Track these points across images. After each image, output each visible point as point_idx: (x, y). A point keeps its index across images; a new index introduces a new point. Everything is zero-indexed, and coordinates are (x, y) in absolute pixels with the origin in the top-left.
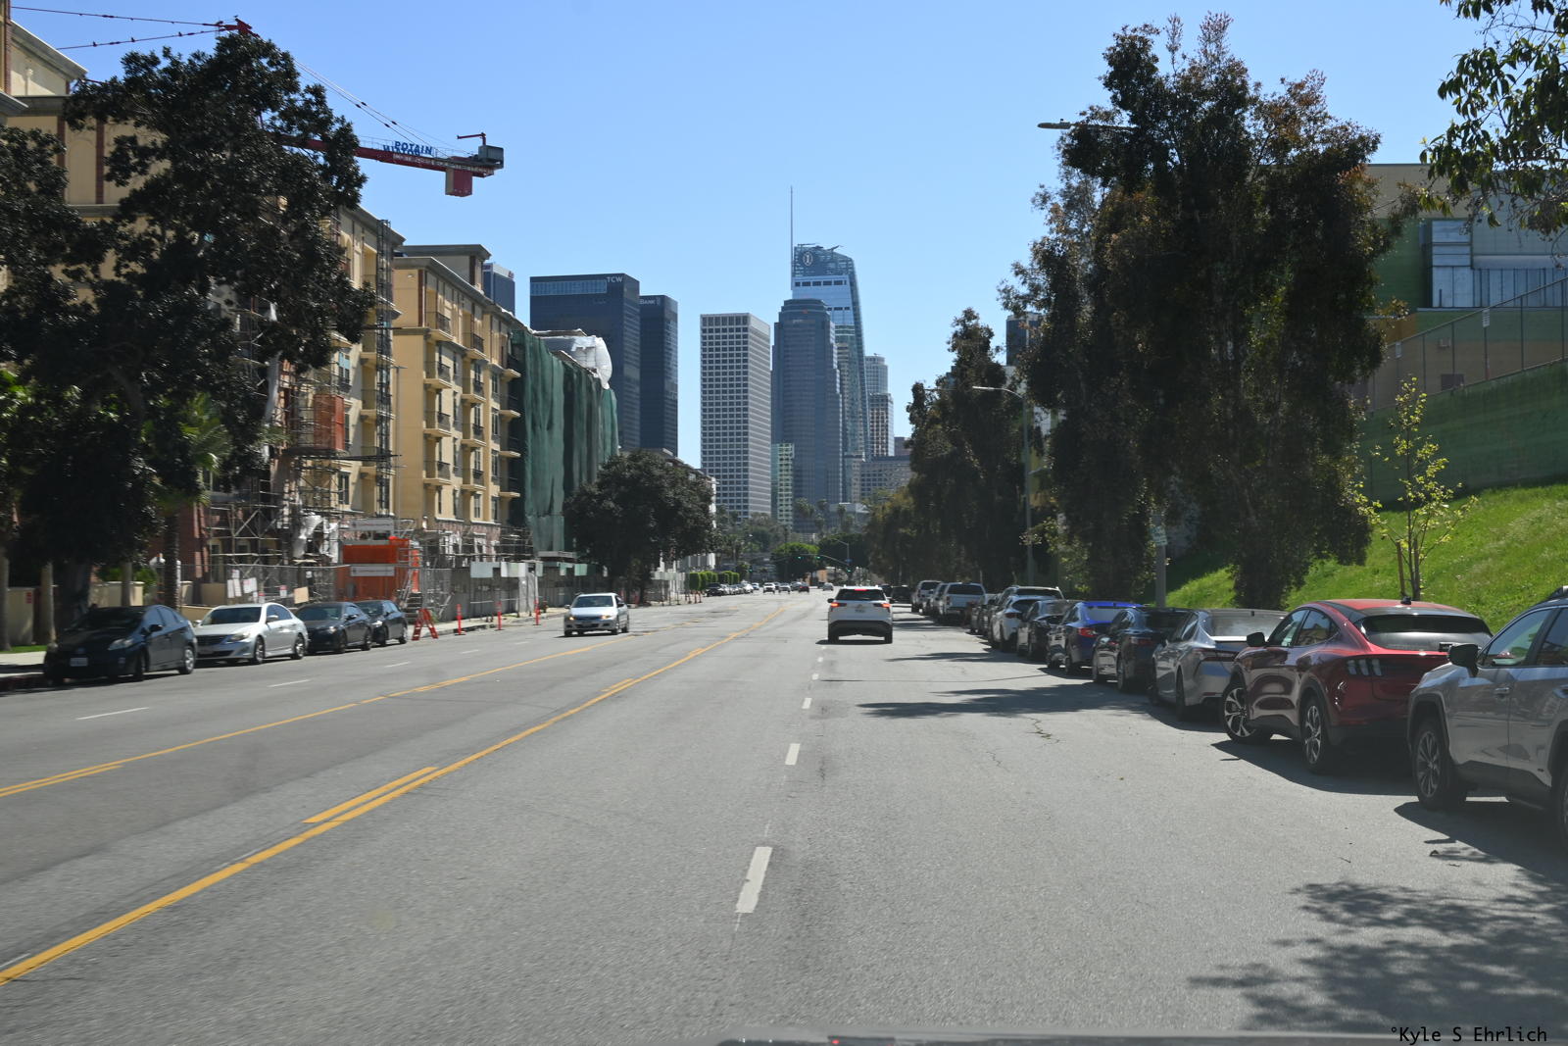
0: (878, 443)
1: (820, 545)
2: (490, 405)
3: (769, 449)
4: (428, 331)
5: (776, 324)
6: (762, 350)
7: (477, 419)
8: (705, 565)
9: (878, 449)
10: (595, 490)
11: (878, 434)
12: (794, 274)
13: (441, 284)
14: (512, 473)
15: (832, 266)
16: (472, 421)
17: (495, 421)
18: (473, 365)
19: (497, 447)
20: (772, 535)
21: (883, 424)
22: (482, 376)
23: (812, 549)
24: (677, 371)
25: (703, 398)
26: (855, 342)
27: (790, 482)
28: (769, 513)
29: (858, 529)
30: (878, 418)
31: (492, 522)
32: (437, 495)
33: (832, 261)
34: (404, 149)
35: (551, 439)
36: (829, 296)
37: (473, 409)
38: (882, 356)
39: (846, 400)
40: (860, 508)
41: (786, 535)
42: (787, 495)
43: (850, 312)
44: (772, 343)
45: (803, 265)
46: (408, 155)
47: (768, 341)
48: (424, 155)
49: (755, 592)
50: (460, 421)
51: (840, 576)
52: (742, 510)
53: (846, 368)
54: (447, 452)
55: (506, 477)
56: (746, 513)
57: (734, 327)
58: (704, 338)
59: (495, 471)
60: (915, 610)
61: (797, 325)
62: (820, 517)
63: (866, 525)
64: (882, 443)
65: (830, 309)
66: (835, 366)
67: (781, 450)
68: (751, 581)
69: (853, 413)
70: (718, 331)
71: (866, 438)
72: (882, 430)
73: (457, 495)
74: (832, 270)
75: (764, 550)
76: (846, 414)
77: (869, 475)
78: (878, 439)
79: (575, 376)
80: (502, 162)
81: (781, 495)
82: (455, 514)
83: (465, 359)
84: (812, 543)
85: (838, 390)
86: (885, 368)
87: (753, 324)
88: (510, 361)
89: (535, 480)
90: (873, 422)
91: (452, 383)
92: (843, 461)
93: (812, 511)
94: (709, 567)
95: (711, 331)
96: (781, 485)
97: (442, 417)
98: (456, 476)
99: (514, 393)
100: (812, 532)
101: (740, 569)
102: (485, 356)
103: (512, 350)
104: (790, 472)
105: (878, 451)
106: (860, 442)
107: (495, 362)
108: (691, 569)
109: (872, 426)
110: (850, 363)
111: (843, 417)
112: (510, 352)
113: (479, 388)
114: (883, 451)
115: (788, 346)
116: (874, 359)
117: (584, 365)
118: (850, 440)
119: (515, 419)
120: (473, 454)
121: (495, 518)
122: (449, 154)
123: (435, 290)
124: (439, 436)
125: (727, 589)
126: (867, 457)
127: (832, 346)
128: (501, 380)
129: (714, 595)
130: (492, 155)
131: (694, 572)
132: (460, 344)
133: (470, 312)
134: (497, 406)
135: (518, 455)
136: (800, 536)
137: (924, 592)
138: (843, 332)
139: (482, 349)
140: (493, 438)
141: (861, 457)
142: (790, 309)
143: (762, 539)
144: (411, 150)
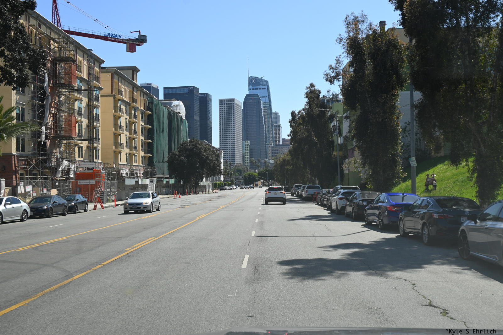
0: (277, 140)
1: (258, 173)
2: (140, 124)
3: (242, 142)
4: (115, 95)
5: (243, 102)
6: (239, 110)
7: (135, 128)
8: (220, 180)
9: (277, 142)
10: (177, 153)
11: (277, 137)
12: (249, 86)
13: (120, 79)
14: (149, 148)
15: (261, 83)
16: (133, 128)
17: (142, 129)
18: (133, 109)
19: (143, 138)
20: (243, 170)
21: (278, 134)
22: (137, 113)
23: (256, 175)
24: (211, 117)
25: (220, 126)
26: (269, 107)
27: (248, 153)
28: (242, 163)
29: (271, 168)
30: (277, 132)
31: (141, 165)
32: (119, 155)
33: (262, 81)
34: (112, 36)
35: (163, 136)
36: (261, 93)
37: (133, 125)
38: (278, 112)
39: (266, 126)
40: (271, 161)
41: (247, 170)
42: (248, 157)
43: (268, 98)
44: (242, 108)
45: (252, 83)
46: (113, 38)
47: (241, 107)
48: (119, 38)
49: (237, 189)
50: (128, 128)
51: (265, 183)
52: (233, 162)
53: (266, 116)
54: (123, 140)
55: (147, 149)
56: (234, 163)
57: (230, 103)
58: (220, 106)
59: (142, 147)
60: (292, 195)
61: (250, 102)
62: (258, 163)
63: (274, 166)
64: (278, 140)
65: (261, 97)
66: (263, 115)
67: (246, 143)
68: (236, 185)
69: (269, 130)
70: (224, 104)
71: (273, 139)
72: (278, 136)
73: (128, 155)
74: (261, 85)
75: (240, 175)
76: (267, 131)
77: (274, 151)
78: (277, 139)
79: (172, 114)
80: (146, 40)
81: (246, 157)
82: (127, 161)
83: (130, 107)
84: (256, 173)
85: (264, 123)
86: (279, 116)
87: (236, 102)
88: (148, 108)
89: (157, 150)
90: (275, 134)
91: (125, 115)
92: (266, 146)
93: (256, 162)
94: (221, 180)
95: (222, 104)
96: (246, 154)
97: (121, 127)
98: (127, 148)
99: (149, 120)
100: (256, 169)
101: (232, 181)
102: (138, 106)
103: (149, 104)
104: (249, 150)
105: (277, 143)
106: (271, 140)
107: (142, 108)
108: (215, 181)
109: (275, 135)
110: (267, 114)
111: (266, 132)
112: (148, 105)
113: (135, 117)
114: (278, 143)
115: (247, 109)
116: (276, 113)
117: (175, 111)
118: (268, 140)
119: (149, 129)
120: (134, 140)
121: (143, 164)
122: (127, 38)
123: (118, 81)
124: (120, 133)
125: (227, 188)
126: (273, 145)
127: (262, 109)
128: (144, 115)
129: (222, 190)
130: (143, 38)
131: (216, 182)
132: (128, 101)
133: (132, 90)
134: (143, 124)
135: (151, 141)
136: (252, 170)
137: (296, 188)
138: (265, 104)
139: (136, 103)
140: (141, 135)
141: (271, 145)
142: (248, 97)
143: (240, 171)
144: (114, 36)
